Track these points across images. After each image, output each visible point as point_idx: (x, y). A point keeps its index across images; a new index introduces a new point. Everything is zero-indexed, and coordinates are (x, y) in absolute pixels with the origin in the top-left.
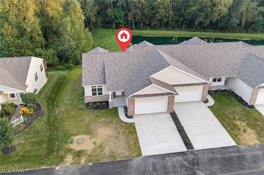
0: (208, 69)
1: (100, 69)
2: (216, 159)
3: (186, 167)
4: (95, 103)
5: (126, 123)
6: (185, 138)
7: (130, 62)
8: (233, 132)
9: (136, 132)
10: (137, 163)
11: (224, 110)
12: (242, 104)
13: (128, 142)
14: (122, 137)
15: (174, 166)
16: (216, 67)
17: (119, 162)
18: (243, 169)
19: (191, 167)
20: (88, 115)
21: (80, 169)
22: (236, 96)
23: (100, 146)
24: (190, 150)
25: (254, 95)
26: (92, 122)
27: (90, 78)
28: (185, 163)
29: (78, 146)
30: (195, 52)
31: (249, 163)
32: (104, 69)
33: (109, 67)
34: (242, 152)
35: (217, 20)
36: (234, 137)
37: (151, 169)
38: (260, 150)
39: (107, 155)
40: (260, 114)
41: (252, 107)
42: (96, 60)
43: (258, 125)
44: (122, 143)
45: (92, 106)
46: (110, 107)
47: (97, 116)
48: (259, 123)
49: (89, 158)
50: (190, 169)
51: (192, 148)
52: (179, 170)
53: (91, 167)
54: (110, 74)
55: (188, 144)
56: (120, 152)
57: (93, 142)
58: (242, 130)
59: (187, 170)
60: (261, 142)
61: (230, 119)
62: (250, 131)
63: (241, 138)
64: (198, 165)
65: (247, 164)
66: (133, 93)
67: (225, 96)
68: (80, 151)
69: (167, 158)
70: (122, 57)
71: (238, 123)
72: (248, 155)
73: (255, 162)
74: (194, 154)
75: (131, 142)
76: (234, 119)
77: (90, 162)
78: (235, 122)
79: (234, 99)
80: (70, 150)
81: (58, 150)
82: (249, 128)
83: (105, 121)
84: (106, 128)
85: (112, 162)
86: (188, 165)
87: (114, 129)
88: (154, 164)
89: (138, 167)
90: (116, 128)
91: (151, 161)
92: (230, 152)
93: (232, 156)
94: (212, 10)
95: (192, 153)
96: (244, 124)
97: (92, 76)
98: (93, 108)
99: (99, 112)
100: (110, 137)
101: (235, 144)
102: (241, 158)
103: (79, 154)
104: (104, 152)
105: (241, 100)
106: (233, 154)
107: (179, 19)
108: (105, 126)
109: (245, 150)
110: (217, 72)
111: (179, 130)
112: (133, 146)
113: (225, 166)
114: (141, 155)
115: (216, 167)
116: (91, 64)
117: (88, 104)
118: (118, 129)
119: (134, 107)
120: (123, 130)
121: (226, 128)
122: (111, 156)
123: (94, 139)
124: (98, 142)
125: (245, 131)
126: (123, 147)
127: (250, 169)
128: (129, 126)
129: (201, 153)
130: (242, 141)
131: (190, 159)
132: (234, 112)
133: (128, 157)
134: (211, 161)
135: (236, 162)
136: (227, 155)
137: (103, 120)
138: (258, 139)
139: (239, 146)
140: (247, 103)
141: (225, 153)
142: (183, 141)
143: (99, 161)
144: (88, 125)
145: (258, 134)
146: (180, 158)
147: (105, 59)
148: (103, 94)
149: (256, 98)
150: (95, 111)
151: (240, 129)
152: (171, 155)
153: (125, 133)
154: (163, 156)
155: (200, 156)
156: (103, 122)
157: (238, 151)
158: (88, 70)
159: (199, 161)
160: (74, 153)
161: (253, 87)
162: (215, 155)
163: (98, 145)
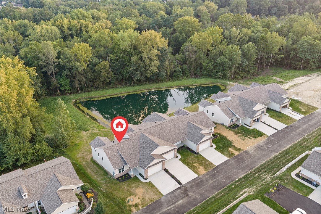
0: (173, 138)
1: (118, 156)
2: (193, 185)
3: (183, 193)
4: (121, 177)
5: (147, 183)
6: (177, 181)
7: (133, 147)
8: (195, 170)
9: (154, 186)
10: (164, 199)
11: (187, 159)
12: (193, 153)
13: (154, 192)
14: (149, 191)
15: (179, 194)
16: (176, 136)
17: (156, 202)
18: (204, 186)
19: (185, 192)
20: (124, 185)
21: (142, 211)
22: (189, 149)
23: (143, 198)
24: (181, 185)
25: (198, 148)
26: (129, 188)
27: (116, 164)
28: (182, 191)
29: (133, 202)
30: (163, 129)
31: (205, 182)
32: (121, 156)
33: (123, 153)
34: (201, 178)
35: (151, 76)
36: (196, 172)
37: (171, 199)
38: (207, 175)
39: (149, 201)
40: (203, 156)
41: (198, 153)
42: (113, 150)
43: (203, 163)
44: (152, 193)
45: (121, 179)
46: (132, 177)
47: (129, 184)
48: (203, 162)
49: (142, 205)
50: (185, 193)
51: (182, 184)
52: (181, 195)
53: (146, 208)
54: (127, 158)
55: (179, 183)
56: (153, 197)
57: (138, 198)
58: (198, 168)
59: (184, 194)
60: (207, 171)
61: (191, 164)
62: (201, 167)
63: (199, 172)
64: (187, 191)
65: (205, 183)
66: (147, 166)
67: (184, 150)
68: (135, 204)
69: (175, 192)
70: (126, 144)
71: (195, 165)
72: (204, 179)
73: (207, 181)
74: (184, 186)
75: (155, 191)
76: (193, 163)
77: (144, 206)
78: (194, 165)
79: (189, 151)
80: (131, 206)
81: (125, 207)
82: (200, 166)
83: (135, 185)
84: (139, 189)
85: (153, 203)
86: (184, 192)
87: (143, 188)
88: (171, 197)
89: (165, 201)
90: (144, 187)
91: (169, 196)
92: (197, 180)
93: (198, 182)
94: (145, 69)
95: (183, 186)
96: (198, 164)
97: (116, 162)
98: (123, 180)
99: (128, 182)
100: (144, 192)
101: (198, 176)
102: (201, 181)
103: (136, 205)
104: (147, 200)
105: (192, 151)
106: (198, 181)
107: (118, 77)
108: (137, 188)
109: (202, 177)
110: (177, 139)
111: (172, 177)
112: (157, 193)
113: (197, 187)
114: (163, 195)
115: (194, 189)
116: (111, 154)
117: (118, 179)
118: (145, 187)
119: (147, 173)
120: (147, 187)
121: (191, 169)
122: (151, 200)
123: (137, 196)
124: (141, 197)
125: (199, 168)
126: (153, 195)
127: (206, 185)
128: (149, 184)
129: (186, 185)
130: (200, 174)
131: (183, 189)
132: (192, 159)
133: (158, 198)
134: (191, 187)
135: (200, 184)
136: (196, 182)
137: (134, 185)
138: (205, 170)
139: (199, 176)
140: (195, 152)
141: (195, 182)
142: (177, 182)
143: (147, 205)
144: (128, 191)
145: (205, 167)
146: (179, 190)
147: (118, 149)
148: (124, 170)
149: (199, 149)
150: (125, 182)
151: (197, 168)
152: (175, 191)
153: (150, 188)
154: (173, 192)
155: (186, 186)
156: (135, 186)
157: (200, 179)
158: (112, 159)
159: (187, 189)
160: (133, 206)
161: (197, 144)
162: (192, 184)
163: (141, 198)
